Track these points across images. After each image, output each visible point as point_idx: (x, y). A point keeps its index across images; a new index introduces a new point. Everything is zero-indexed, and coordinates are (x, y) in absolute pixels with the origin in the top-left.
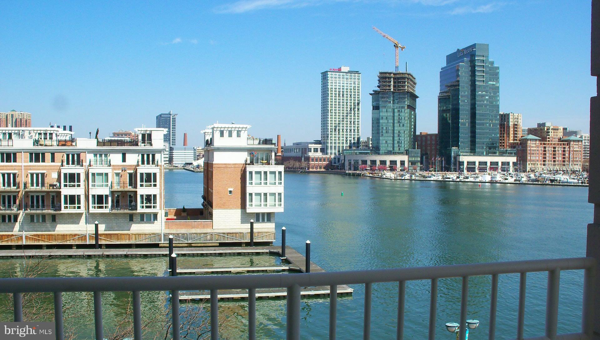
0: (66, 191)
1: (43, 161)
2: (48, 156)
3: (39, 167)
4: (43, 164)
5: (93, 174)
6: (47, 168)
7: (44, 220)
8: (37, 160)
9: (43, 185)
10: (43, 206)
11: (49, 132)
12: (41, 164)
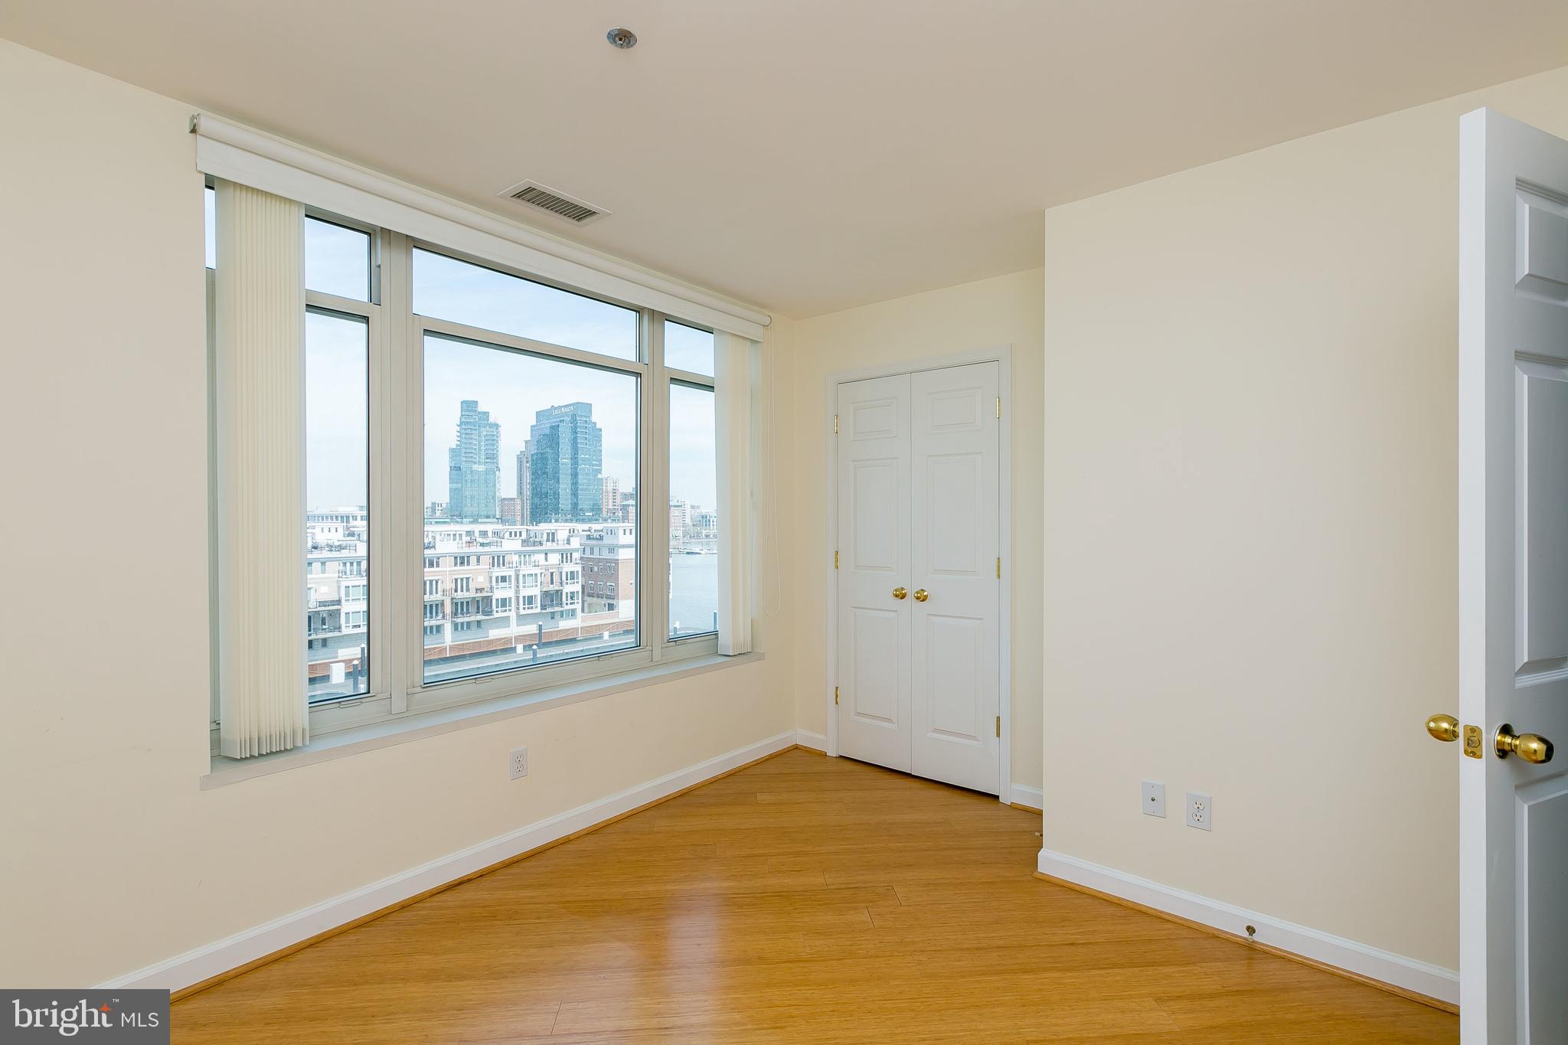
0: (498, 594)
1: (468, 564)
2: (473, 559)
3: (462, 571)
4: (468, 567)
5: (524, 575)
6: (474, 571)
7: (468, 627)
8: (462, 563)
9: (468, 590)
10: (468, 612)
11: (458, 533)
12: (466, 567)
